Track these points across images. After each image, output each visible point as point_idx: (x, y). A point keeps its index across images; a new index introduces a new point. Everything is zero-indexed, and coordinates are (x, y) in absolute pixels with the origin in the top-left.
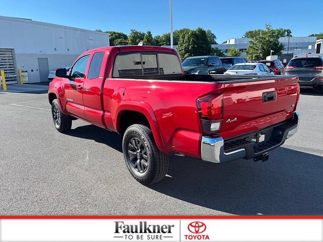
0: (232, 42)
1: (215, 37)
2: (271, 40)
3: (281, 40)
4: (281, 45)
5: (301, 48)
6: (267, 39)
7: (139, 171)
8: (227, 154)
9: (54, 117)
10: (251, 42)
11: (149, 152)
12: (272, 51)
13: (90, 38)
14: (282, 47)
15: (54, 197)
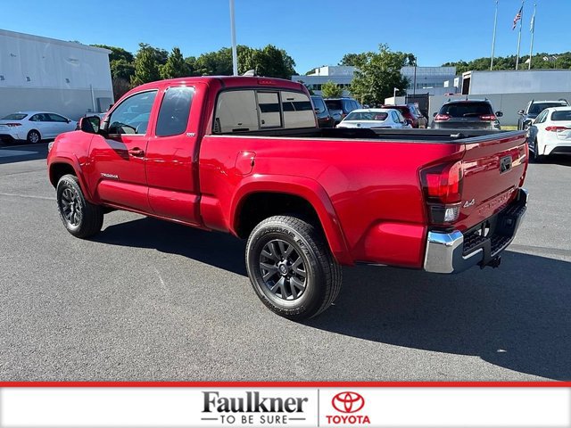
0: (324, 72)
1: (292, 62)
2: (390, 70)
3: (406, 71)
4: (405, 79)
5: (433, 85)
6: (382, 68)
7: (284, 298)
8: (465, 258)
9: (61, 209)
10: (358, 73)
11: (309, 264)
12: (395, 89)
13: (72, 58)
14: (407, 82)
15: (143, 356)
